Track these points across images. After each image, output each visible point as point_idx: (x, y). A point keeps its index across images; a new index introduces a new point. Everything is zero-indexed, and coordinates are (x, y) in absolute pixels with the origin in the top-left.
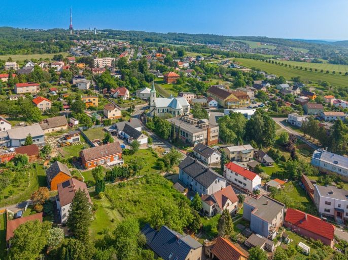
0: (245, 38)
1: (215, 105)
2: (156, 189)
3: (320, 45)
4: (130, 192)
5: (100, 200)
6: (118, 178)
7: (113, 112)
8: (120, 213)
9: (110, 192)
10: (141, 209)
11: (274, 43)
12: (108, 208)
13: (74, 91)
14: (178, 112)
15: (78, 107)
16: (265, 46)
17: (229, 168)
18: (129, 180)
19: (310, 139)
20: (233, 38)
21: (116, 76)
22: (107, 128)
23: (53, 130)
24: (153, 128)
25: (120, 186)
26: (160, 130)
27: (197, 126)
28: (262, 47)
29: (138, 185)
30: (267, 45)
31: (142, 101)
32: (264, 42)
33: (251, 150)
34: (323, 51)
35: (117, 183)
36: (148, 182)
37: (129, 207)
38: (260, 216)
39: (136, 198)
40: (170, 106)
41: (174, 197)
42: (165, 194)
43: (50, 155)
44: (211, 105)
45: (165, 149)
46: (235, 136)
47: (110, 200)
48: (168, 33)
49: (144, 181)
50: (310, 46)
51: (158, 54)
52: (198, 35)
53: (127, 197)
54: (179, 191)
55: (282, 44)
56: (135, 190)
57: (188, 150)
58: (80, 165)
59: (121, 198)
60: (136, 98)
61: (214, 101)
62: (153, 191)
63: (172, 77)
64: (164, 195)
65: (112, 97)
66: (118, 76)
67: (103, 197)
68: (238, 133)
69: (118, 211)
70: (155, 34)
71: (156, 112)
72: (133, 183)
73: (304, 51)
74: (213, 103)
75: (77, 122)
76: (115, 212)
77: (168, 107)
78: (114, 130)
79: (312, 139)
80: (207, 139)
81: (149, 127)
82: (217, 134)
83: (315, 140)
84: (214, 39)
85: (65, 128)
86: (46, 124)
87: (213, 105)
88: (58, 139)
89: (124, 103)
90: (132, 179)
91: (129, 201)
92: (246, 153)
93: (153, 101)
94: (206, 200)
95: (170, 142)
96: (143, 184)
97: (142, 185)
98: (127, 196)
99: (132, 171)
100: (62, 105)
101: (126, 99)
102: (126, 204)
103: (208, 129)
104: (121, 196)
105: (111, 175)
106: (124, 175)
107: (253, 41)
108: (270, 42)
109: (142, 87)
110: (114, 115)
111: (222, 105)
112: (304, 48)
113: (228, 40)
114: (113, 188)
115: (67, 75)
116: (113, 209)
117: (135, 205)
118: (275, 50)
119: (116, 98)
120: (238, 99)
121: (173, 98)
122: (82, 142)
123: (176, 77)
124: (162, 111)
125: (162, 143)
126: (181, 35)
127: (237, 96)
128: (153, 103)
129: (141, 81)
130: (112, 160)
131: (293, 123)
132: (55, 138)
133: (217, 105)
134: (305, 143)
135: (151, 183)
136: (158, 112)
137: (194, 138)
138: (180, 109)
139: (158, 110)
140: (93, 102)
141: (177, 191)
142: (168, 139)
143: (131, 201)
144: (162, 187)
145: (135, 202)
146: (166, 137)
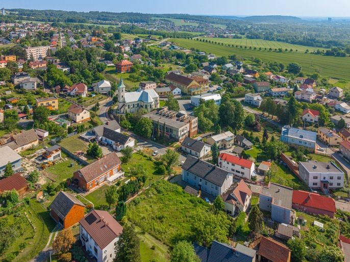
0: (169, 16)
1: (179, 92)
3: (234, 21)
4: (148, 207)
6: (130, 194)
7: (82, 114)
8: (153, 236)
10: (170, 225)
11: (196, 20)
12: (139, 233)
13: (21, 93)
14: (150, 105)
15: (42, 115)
16: (188, 23)
17: (225, 160)
18: (139, 193)
19: (269, 116)
20: (157, 16)
21: (64, 70)
22: (83, 135)
23: (22, 149)
24: (130, 127)
25: (135, 203)
26: (143, 129)
27: (177, 120)
28: (186, 24)
29: (151, 197)
30: (190, 22)
31: (104, 96)
32: (187, 19)
33: (232, 137)
34: (238, 26)
35: (130, 200)
36: (159, 192)
38: (280, 205)
39: (158, 214)
40: (140, 100)
41: (193, 203)
42: (183, 202)
43: (38, 183)
44: (175, 93)
45: (152, 149)
46: (212, 124)
48: (90, 12)
50: (227, 22)
51: (93, 38)
52: (122, 13)
53: (149, 215)
55: (203, 21)
57: (175, 145)
58: (77, 188)
59: (144, 218)
60: (96, 94)
61: (177, 89)
62: (169, 200)
63: (125, 66)
64: (181, 203)
65: (69, 95)
66: (66, 69)
68: (213, 120)
69: (149, 234)
70: (75, 13)
71: (127, 108)
72: (145, 196)
73: (223, 27)
74: (177, 91)
75: (46, 134)
76: (147, 235)
77: (138, 101)
78: (93, 137)
79: (270, 115)
80: (189, 132)
81: (125, 126)
82: (196, 124)
83: (274, 117)
84: (139, 18)
85: (36, 143)
86: (13, 143)
87: (177, 93)
88: (33, 159)
89: (85, 101)
90: (141, 192)
91: (154, 219)
92: (229, 141)
93: (122, 96)
94: (227, 200)
95: (153, 140)
96: (156, 195)
97: (155, 197)
98: (148, 213)
99: (142, 184)
100: (16, 114)
101: (85, 96)
103: (190, 121)
104: (142, 215)
105: (124, 193)
106: (136, 190)
107: (177, 18)
108: (193, 19)
109: (97, 79)
110: (83, 118)
111: (185, 92)
112: (222, 24)
113: (153, 18)
115: (5, 73)
116: (143, 233)
117: (162, 222)
118: (199, 27)
119: (74, 96)
120: (199, 85)
121: (142, 91)
122: (63, 157)
123: (130, 65)
124: (132, 107)
125: (146, 142)
126: (104, 14)
127: (198, 82)
128: (122, 99)
129: (95, 73)
130: (111, 174)
131: (250, 103)
132: (29, 158)
133: (180, 93)
134: (266, 121)
135: (162, 192)
136: (129, 108)
137: (179, 133)
138: (152, 103)
139: (129, 106)
140: (53, 105)
141: (191, 196)
142: (151, 137)
143: (155, 218)
144: (176, 195)
145: (160, 218)
146: (149, 135)
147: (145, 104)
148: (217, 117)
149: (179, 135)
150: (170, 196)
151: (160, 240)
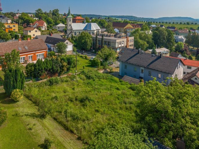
1: (117, 32)
2: (104, 84)
4: (68, 89)
5: (15, 104)
6: (46, 73)
7: (33, 32)
8: (60, 123)
9: (35, 92)
10: (97, 111)
11: (128, 18)
12: (33, 116)
18: (62, 77)
25: (51, 83)
27: (115, 37)
29: (77, 81)
31: (58, 32)
32: (123, 18)
35: (45, 80)
36: (89, 78)
37: (74, 109)
39: (80, 96)
40: (85, 29)
41: (133, 90)
42: (119, 87)
45: (91, 56)
47: (36, 103)
49: (83, 76)
53: (65, 96)
54: (133, 83)
56: (75, 87)
59: (56, 98)
60: (53, 29)
61: (116, 29)
62: (101, 85)
63: (79, 20)
64: (118, 89)
67: (22, 99)
69: (55, 119)
72: (69, 79)
76: (48, 121)
77: (83, 30)
79: (195, 48)
80: (126, 47)
89: (42, 31)
90: (65, 76)
91: (71, 101)
92: (166, 53)
93: (70, 25)
95: (93, 52)
96: (84, 80)
97: (82, 81)
98: (66, 94)
99: (65, 64)
101: (44, 29)
102: (67, 105)
103: (126, 38)
106: (55, 68)
107: (117, 18)
110: (34, 35)
113: (103, 17)
114: (39, 86)
116: (43, 116)
117: (84, 105)
121: (87, 24)
123: (82, 20)
124: (78, 34)
128: (70, 27)
130: (34, 59)
131: (176, 41)
134: (192, 51)
135: (92, 78)
136: (75, 35)
137: (117, 44)
138: (94, 30)
139: (75, 33)
140: (13, 28)
141: (131, 84)
142: (91, 49)
143: (74, 100)
144: (110, 82)
145: (82, 101)
146: (89, 47)
147: (88, 32)
148: (151, 40)
149: (117, 46)
150: (103, 82)
151: (72, 132)
